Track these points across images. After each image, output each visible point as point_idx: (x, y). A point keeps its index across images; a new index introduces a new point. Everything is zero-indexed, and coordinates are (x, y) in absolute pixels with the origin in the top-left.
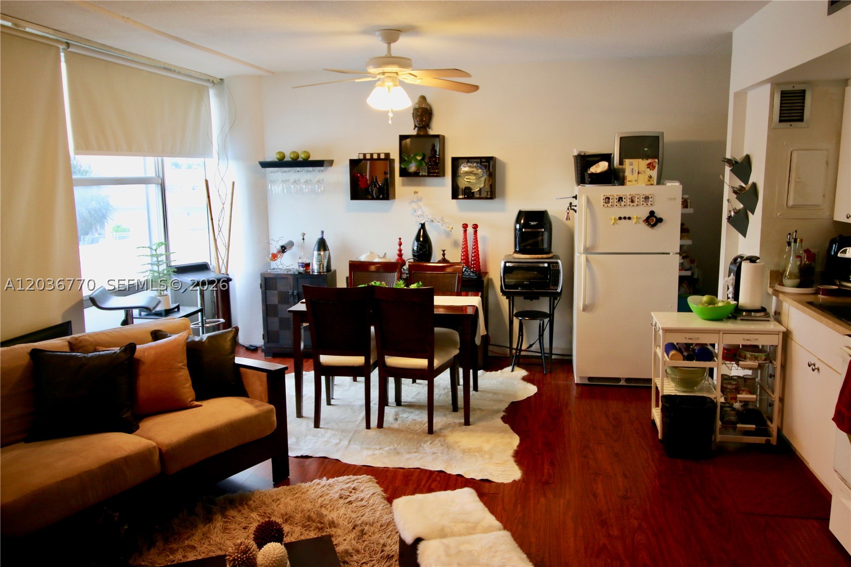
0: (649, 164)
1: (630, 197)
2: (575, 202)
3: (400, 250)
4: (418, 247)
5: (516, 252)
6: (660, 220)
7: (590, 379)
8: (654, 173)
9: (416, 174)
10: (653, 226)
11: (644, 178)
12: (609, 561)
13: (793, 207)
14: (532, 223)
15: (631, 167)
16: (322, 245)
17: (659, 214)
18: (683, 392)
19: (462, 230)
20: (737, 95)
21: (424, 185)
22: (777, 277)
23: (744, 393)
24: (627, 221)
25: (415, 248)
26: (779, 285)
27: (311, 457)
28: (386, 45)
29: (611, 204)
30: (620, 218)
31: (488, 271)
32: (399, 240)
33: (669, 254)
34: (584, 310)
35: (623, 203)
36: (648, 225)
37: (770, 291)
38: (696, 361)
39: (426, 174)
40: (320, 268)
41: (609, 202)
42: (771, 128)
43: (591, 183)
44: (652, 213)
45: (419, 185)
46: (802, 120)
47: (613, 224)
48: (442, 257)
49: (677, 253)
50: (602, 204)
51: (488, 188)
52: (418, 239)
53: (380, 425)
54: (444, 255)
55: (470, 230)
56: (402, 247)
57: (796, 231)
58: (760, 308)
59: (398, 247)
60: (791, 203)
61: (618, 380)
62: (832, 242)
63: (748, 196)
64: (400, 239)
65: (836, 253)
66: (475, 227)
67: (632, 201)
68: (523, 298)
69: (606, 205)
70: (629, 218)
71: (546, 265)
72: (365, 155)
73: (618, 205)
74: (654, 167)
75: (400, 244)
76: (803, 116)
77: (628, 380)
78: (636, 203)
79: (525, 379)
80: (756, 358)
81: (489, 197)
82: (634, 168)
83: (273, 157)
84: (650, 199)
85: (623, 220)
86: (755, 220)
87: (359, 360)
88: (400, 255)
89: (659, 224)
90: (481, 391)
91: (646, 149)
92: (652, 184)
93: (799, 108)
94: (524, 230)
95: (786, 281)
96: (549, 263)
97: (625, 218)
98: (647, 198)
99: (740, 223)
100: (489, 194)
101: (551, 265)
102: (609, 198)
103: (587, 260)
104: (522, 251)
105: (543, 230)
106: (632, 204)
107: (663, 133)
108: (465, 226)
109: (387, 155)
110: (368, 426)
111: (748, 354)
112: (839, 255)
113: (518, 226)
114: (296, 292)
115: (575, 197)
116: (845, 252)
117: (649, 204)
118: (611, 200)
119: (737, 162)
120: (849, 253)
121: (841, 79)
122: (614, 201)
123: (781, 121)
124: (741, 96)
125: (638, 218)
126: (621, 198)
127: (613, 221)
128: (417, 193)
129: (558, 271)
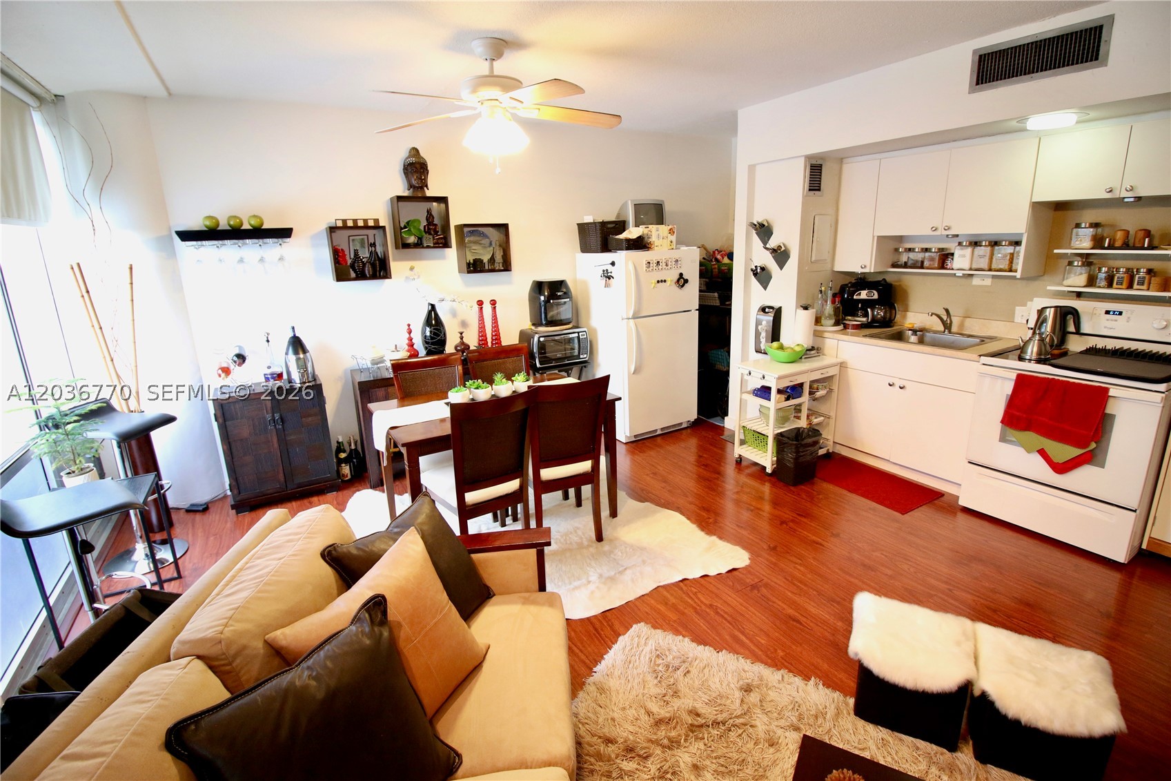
0: (670, 230)
1: (665, 261)
2: (610, 268)
3: (411, 339)
4: (431, 332)
5: (539, 325)
6: (686, 281)
7: (635, 436)
8: (673, 238)
9: (419, 245)
10: (682, 286)
11: (666, 243)
13: (816, 261)
14: (559, 294)
15: (658, 232)
16: (297, 344)
17: (685, 277)
19: (476, 307)
21: (420, 259)
23: (814, 418)
24: (663, 283)
25: (428, 334)
26: (819, 325)
29: (651, 268)
30: (658, 282)
32: (407, 327)
33: (691, 311)
34: (633, 373)
35: (660, 267)
36: (678, 286)
38: (793, 398)
39: (432, 245)
40: (303, 376)
42: (804, 197)
44: (681, 275)
45: (414, 258)
46: (819, 190)
47: (654, 287)
48: (459, 340)
49: (697, 310)
50: (645, 268)
51: (499, 258)
52: (428, 322)
54: (462, 338)
55: (487, 309)
56: (412, 335)
58: (811, 348)
59: (407, 336)
60: (813, 259)
61: (656, 431)
62: (843, 288)
63: (782, 255)
64: (409, 325)
65: (851, 296)
66: (493, 303)
67: (667, 265)
69: (648, 269)
70: (665, 281)
71: (575, 335)
72: (344, 221)
73: (657, 269)
74: (674, 232)
75: (410, 332)
76: (820, 187)
77: (662, 429)
78: (669, 266)
80: (825, 388)
81: (503, 268)
82: (656, 233)
84: (679, 262)
85: (660, 283)
86: (783, 276)
88: (411, 345)
89: (686, 285)
92: (674, 249)
93: (818, 180)
94: (550, 301)
96: (578, 333)
97: (662, 281)
98: (677, 261)
99: (765, 277)
100: (501, 266)
101: (580, 334)
102: (649, 263)
103: (637, 324)
104: (548, 324)
105: (567, 300)
106: (667, 268)
108: (480, 303)
109: (376, 221)
111: (820, 385)
112: (856, 297)
113: (542, 298)
114: (277, 416)
115: (613, 264)
116: (860, 294)
117: (679, 267)
118: (651, 265)
119: (760, 225)
120: (864, 295)
121: (840, 157)
122: (653, 265)
123: (810, 190)
124: (752, 169)
125: (671, 281)
126: (658, 262)
127: (653, 285)
128: (413, 268)
129: (586, 339)
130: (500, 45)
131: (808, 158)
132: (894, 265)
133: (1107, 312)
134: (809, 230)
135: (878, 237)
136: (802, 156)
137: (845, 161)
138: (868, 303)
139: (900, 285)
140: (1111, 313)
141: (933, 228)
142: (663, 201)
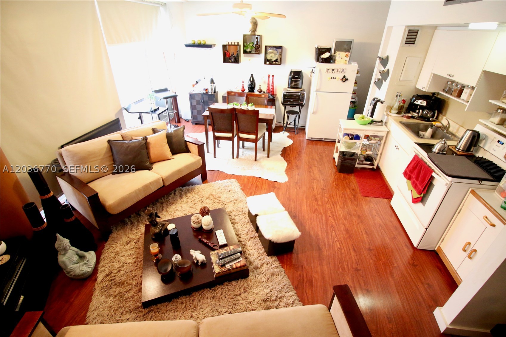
0: (346, 55)
1: (337, 69)
2: (314, 69)
4: (250, 84)
5: (288, 87)
6: (347, 80)
7: (312, 138)
8: (348, 59)
9: (250, 52)
10: (344, 82)
11: (343, 61)
12: (318, 215)
13: (402, 81)
14: (296, 77)
15: (339, 56)
16: (212, 81)
17: (347, 77)
18: (347, 150)
19: (268, 77)
20: (389, 27)
21: (253, 57)
22: (390, 108)
23: (368, 151)
24: (334, 79)
26: (389, 112)
27: (214, 170)
29: (329, 72)
30: (332, 78)
31: (277, 94)
33: (348, 93)
34: (313, 113)
35: (333, 72)
36: (342, 81)
37: (385, 113)
38: (354, 139)
39: (254, 53)
40: (212, 91)
41: (328, 71)
42: (401, 46)
43: (322, 62)
44: (344, 76)
45: (251, 57)
46: (414, 44)
47: (329, 80)
48: (259, 88)
49: (351, 93)
50: (325, 72)
51: (279, 59)
52: (250, 80)
53: (237, 157)
55: (271, 78)
57: (401, 92)
58: (380, 121)
60: (401, 79)
61: (322, 139)
62: (413, 97)
63: (385, 75)
64: (243, 80)
65: (414, 101)
66: (273, 76)
67: (337, 71)
68: (290, 106)
69: (327, 72)
70: (335, 78)
71: (300, 94)
72: (229, 43)
73: (332, 72)
74: (348, 56)
75: (243, 83)
76: (415, 42)
77: (325, 139)
78: (339, 72)
79: (288, 137)
80: (375, 140)
81: (279, 63)
82: (341, 56)
83: (190, 42)
84: (345, 71)
85: (332, 79)
86: (385, 85)
87: (230, 135)
89: (346, 81)
90: (273, 142)
91: (345, 46)
92: (346, 64)
93: (414, 38)
94: (292, 79)
95: (392, 111)
96: (301, 93)
97: (333, 78)
98: (343, 70)
99: (379, 84)
101: (302, 94)
102: (328, 69)
103: (317, 94)
104: (291, 88)
105: (300, 79)
106: (337, 72)
107: (354, 40)
108: (269, 76)
109: (238, 43)
110: (233, 158)
111: (373, 138)
112: (415, 103)
113: (290, 77)
114: (203, 100)
115: (315, 68)
116: (417, 101)
117: (344, 73)
118: (329, 70)
119: (383, 59)
120: (419, 102)
122: (330, 71)
123: (406, 43)
124: (390, 28)
125: (339, 78)
126: (333, 70)
127: (328, 79)
128: (250, 60)
129: (304, 96)
131: (408, 27)
132: (444, 90)
133: (499, 141)
134: (402, 63)
135: (434, 74)
136: (404, 25)
137: (438, 28)
138: (422, 108)
139: (448, 101)
140: (500, 142)
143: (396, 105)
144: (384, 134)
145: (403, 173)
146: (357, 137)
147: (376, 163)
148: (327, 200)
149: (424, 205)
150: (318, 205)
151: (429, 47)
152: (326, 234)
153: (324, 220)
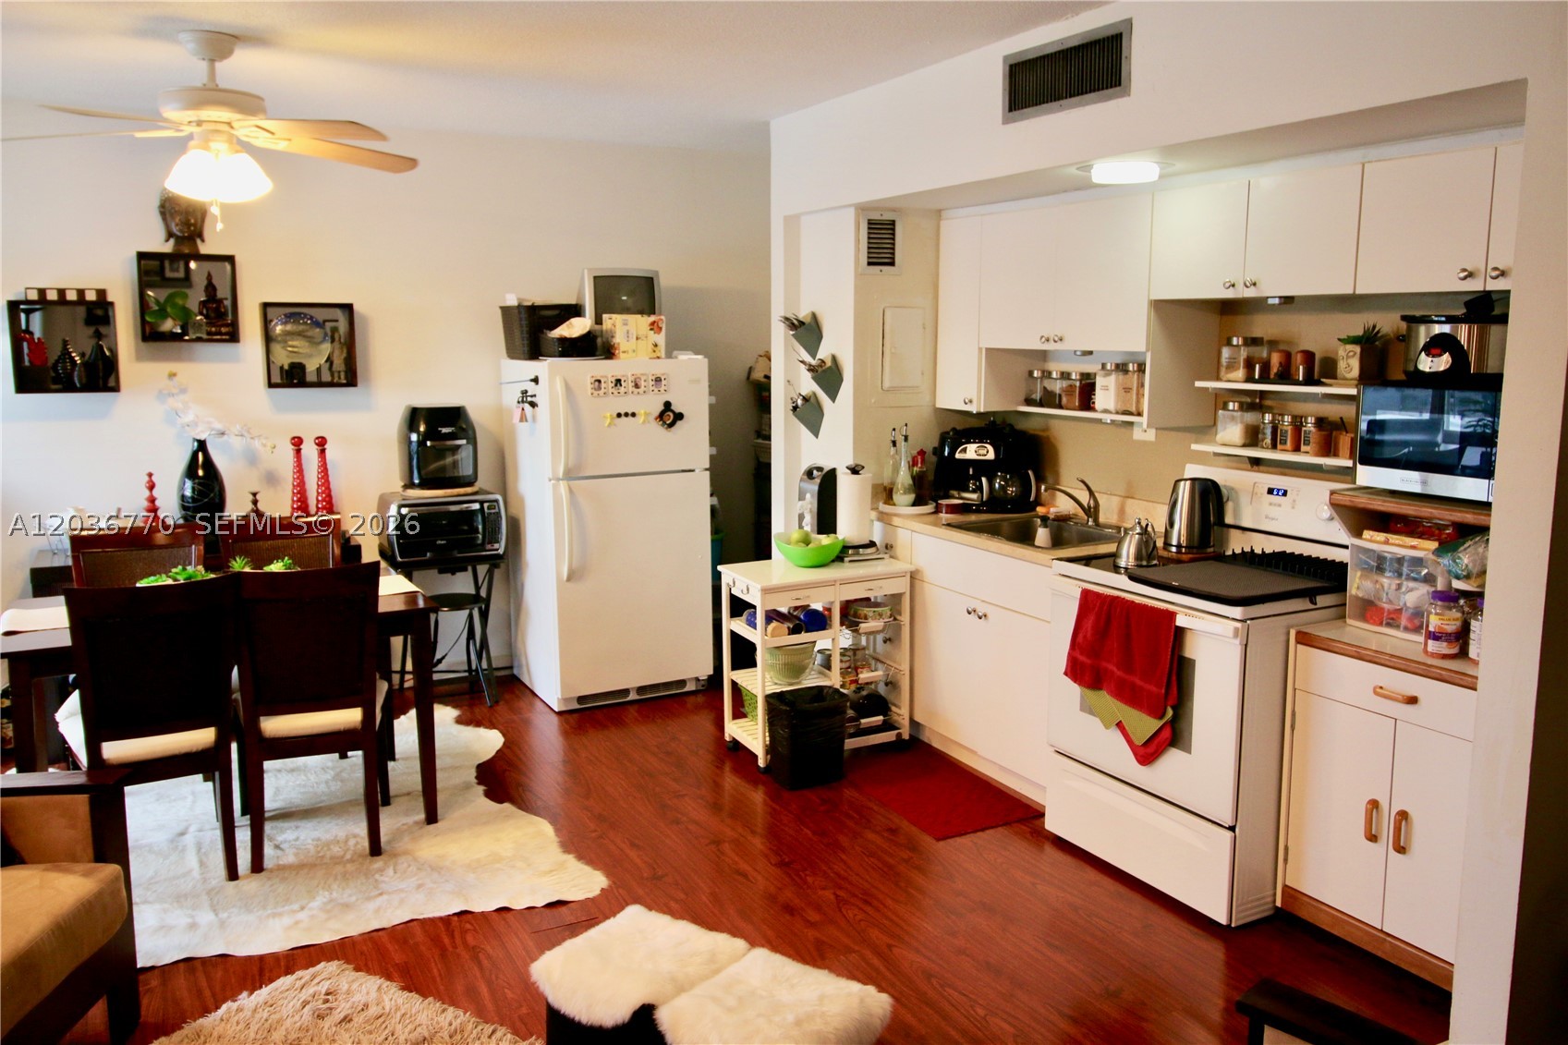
0: (652, 324)
1: (633, 378)
2: (531, 388)
3: (152, 500)
4: (193, 489)
5: (409, 485)
6: (679, 417)
7: (581, 699)
8: (661, 339)
9: (179, 336)
10: (671, 425)
11: (645, 347)
13: (892, 390)
14: (444, 430)
15: (627, 328)
17: (677, 408)
18: (791, 684)
19: (290, 449)
20: (787, 219)
21: (190, 359)
22: (887, 493)
23: (865, 670)
24: (630, 418)
25: (188, 493)
26: (885, 503)
28: (204, 65)
29: (603, 390)
30: (619, 415)
32: (147, 478)
33: (693, 471)
34: (569, 579)
35: (622, 390)
36: (662, 425)
37: (874, 515)
38: (807, 631)
39: (203, 336)
41: (600, 388)
42: (858, 276)
43: (563, 354)
44: (668, 405)
45: (179, 359)
46: (892, 264)
47: (610, 425)
48: (251, 506)
49: (706, 469)
50: (590, 391)
51: (339, 364)
52: (191, 472)
53: (257, 865)
54: (255, 502)
55: (310, 450)
56: (155, 492)
57: (906, 425)
58: (868, 542)
59: (147, 493)
60: (887, 385)
61: (626, 692)
62: (943, 438)
63: (829, 376)
64: (150, 475)
65: (952, 452)
66: (321, 442)
67: (637, 386)
68: (436, 571)
69: (595, 393)
70: (634, 415)
71: (476, 506)
72: (42, 292)
73: (616, 392)
74: (661, 329)
75: (152, 487)
76: (893, 258)
77: (641, 690)
78: (642, 389)
80: (881, 615)
81: (345, 382)
84: (663, 382)
85: (623, 418)
86: (839, 412)
87: (203, 737)
88: (153, 509)
89: (679, 423)
90: (403, 759)
91: (624, 298)
92: (658, 358)
93: (888, 246)
94: (429, 443)
95: (896, 497)
96: (482, 503)
97: (626, 415)
98: (658, 380)
99: (808, 412)
100: (342, 376)
101: (486, 505)
102: (599, 381)
103: (571, 491)
104: (425, 484)
105: (464, 442)
106: (636, 391)
108: (297, 442)
109: (101, 293)
110: (233, 874)
111: (869, 612)
112: (958, 456)
113: (414, 437)
115: (536, 380)
116: (964, 450)
117: (662, 388)
118: (603, 385)
119: (802, 323)
120: (971, 452)
121: (934, 209)
122: (608, 385)
123: (869, 264)
124: (792, 222)
125: (647, 414)
126: (618, 381)
127: (608, 421)
128: (174, 375)
129: (498, 514)
130: (220, 43)
131: (861, 208)
132: (1029, 402)
133: (1270, 491)
134: (872, 331)
135: (987, 349)
136: (850, 206)
137: (944, 214)
138: (981, 467)
139: (1048, 438)
140: (1275, 493)
141: (1042, 337)
142: (657, 272)
143: (904, 478)
144: (901, 586)
145: (1066, 674)
146: (816, 621)
147: (901, 714)
148: (832, 897)
149: (1188, 750)
150: (812, 925)
151: (937, 275)
152: (931, 1012)
153: (882, 968)
